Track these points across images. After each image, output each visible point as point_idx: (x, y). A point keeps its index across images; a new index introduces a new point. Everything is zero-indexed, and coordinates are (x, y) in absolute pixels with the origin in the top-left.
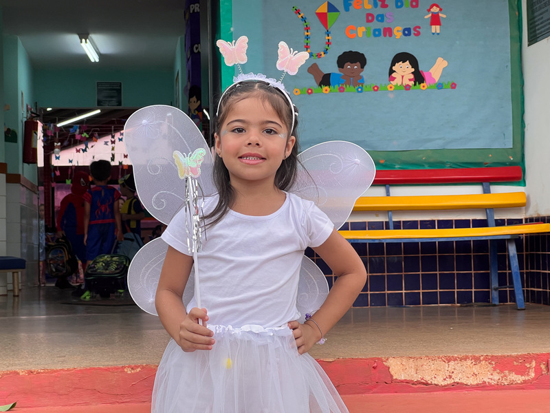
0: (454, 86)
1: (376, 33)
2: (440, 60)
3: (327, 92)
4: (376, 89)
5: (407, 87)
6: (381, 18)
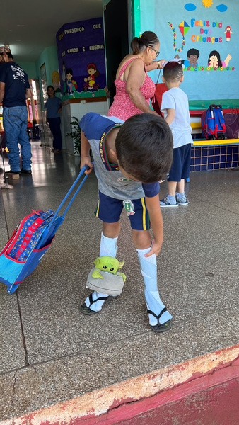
0: (233, 69)
1: (204, 40)
2: (229, 55)
4: (202, 69)
5: (215, 69)
6: (206, 32)
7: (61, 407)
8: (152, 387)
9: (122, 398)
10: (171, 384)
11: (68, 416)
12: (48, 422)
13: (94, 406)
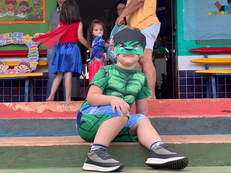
3: (223, 14)
7: (26, 104)
8: (61, 109)
9: (48, 109)
10: (69, 110)
11: (28, 109)
12: (21, 109)
13: (38, 109)
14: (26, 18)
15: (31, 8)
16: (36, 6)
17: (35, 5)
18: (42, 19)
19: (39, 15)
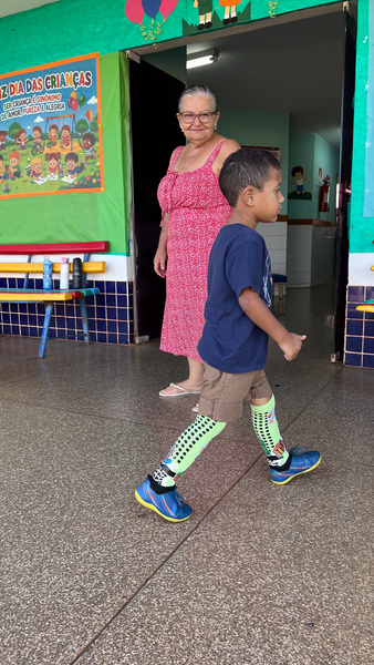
14: (76, 183)
15: (82, 164)
16: (90, 160)
17: (87, 158)
18: (98, 185)
19: (94, 176)
